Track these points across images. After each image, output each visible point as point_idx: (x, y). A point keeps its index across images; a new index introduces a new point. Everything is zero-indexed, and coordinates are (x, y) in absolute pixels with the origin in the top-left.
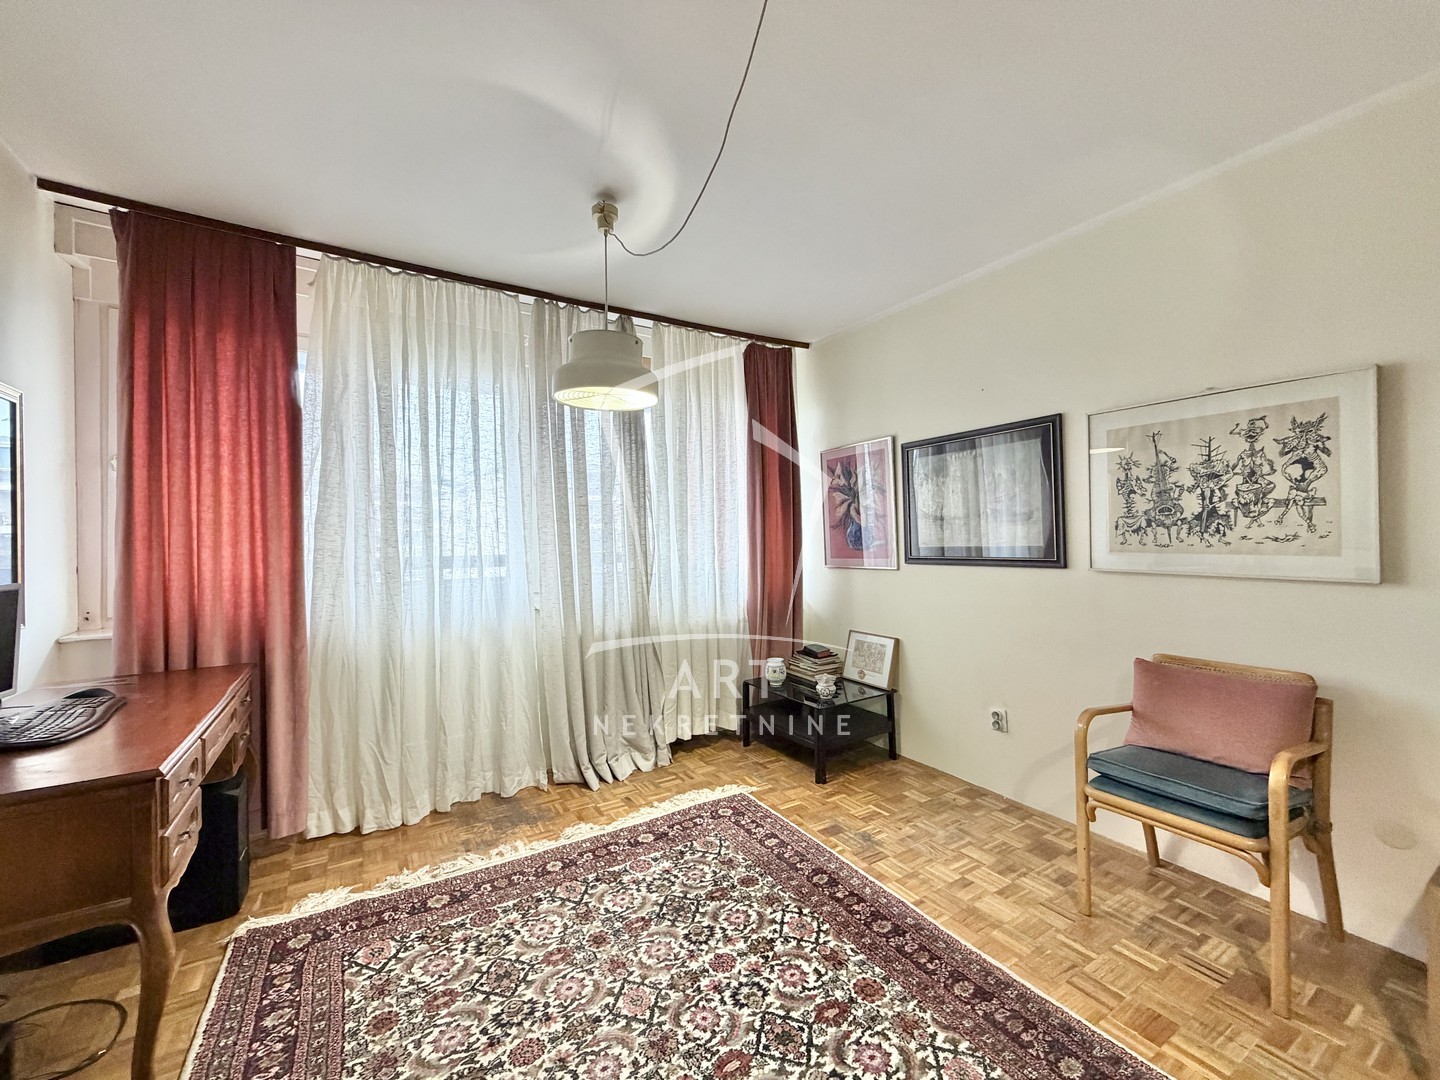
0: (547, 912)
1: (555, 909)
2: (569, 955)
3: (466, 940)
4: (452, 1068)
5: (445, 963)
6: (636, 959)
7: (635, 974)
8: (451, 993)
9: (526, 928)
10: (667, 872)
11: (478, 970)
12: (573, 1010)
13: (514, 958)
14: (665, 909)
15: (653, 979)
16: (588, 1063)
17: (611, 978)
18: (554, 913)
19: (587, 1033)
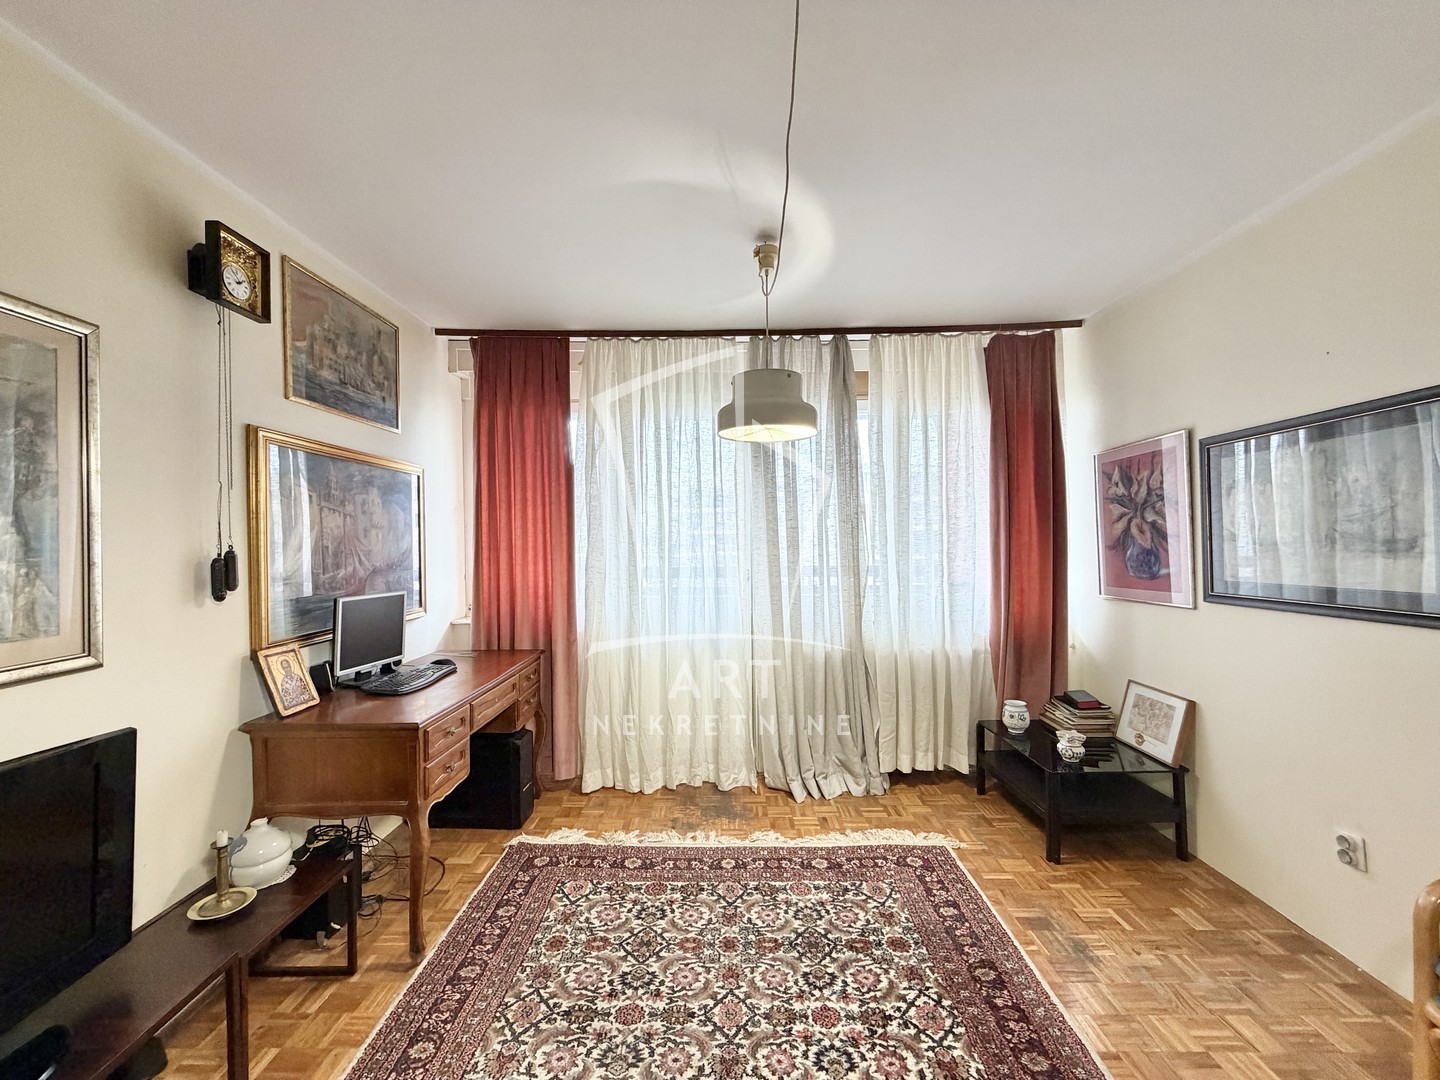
0: (703, 902)
1: (709, 902)
2: (700, 948)
3: (635, 903)
4: (578, 1000)
5: (613, 914)
6: (750, 976)
7: (742, 990)
8: (605, 940)
9: (681, 910)
10: (822, 904)
11: (631, 931)
12: (678, 997)
13: (659, 931)
14: (800, 939)
15: (754, 1001)
16: (666, 1049)
17: (720, 984)
18: (707, 905)
19: (679, 1023)
